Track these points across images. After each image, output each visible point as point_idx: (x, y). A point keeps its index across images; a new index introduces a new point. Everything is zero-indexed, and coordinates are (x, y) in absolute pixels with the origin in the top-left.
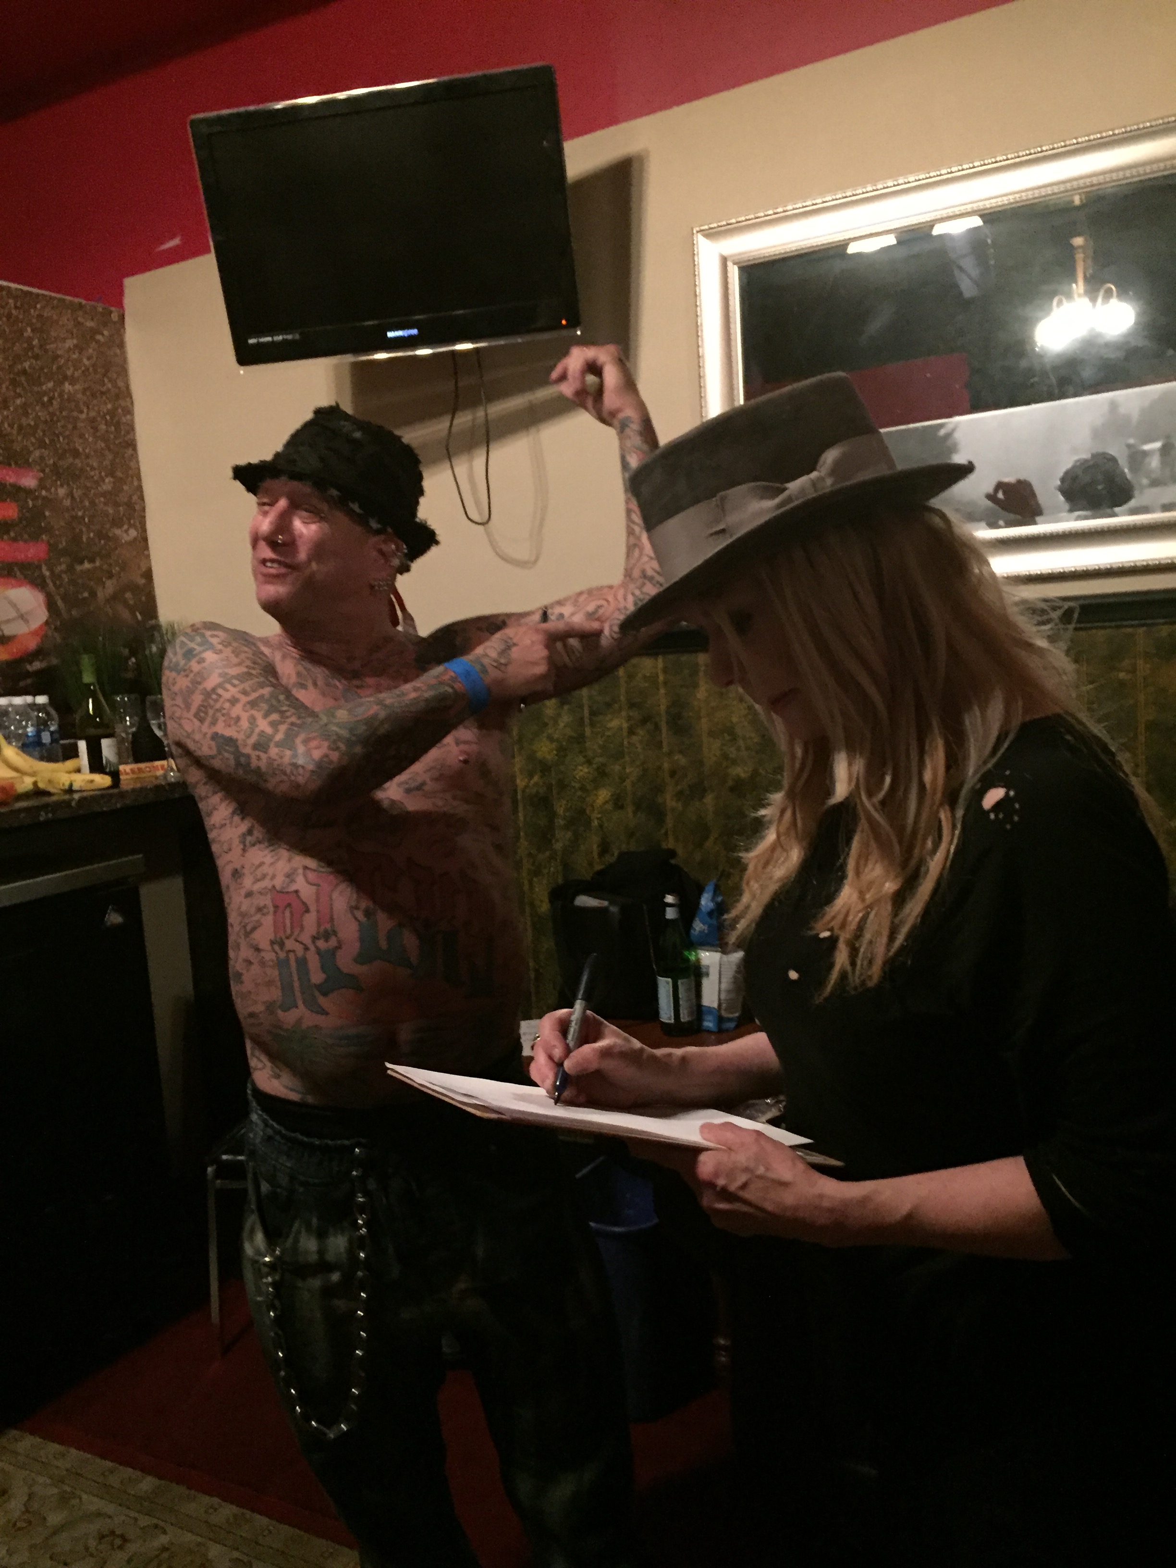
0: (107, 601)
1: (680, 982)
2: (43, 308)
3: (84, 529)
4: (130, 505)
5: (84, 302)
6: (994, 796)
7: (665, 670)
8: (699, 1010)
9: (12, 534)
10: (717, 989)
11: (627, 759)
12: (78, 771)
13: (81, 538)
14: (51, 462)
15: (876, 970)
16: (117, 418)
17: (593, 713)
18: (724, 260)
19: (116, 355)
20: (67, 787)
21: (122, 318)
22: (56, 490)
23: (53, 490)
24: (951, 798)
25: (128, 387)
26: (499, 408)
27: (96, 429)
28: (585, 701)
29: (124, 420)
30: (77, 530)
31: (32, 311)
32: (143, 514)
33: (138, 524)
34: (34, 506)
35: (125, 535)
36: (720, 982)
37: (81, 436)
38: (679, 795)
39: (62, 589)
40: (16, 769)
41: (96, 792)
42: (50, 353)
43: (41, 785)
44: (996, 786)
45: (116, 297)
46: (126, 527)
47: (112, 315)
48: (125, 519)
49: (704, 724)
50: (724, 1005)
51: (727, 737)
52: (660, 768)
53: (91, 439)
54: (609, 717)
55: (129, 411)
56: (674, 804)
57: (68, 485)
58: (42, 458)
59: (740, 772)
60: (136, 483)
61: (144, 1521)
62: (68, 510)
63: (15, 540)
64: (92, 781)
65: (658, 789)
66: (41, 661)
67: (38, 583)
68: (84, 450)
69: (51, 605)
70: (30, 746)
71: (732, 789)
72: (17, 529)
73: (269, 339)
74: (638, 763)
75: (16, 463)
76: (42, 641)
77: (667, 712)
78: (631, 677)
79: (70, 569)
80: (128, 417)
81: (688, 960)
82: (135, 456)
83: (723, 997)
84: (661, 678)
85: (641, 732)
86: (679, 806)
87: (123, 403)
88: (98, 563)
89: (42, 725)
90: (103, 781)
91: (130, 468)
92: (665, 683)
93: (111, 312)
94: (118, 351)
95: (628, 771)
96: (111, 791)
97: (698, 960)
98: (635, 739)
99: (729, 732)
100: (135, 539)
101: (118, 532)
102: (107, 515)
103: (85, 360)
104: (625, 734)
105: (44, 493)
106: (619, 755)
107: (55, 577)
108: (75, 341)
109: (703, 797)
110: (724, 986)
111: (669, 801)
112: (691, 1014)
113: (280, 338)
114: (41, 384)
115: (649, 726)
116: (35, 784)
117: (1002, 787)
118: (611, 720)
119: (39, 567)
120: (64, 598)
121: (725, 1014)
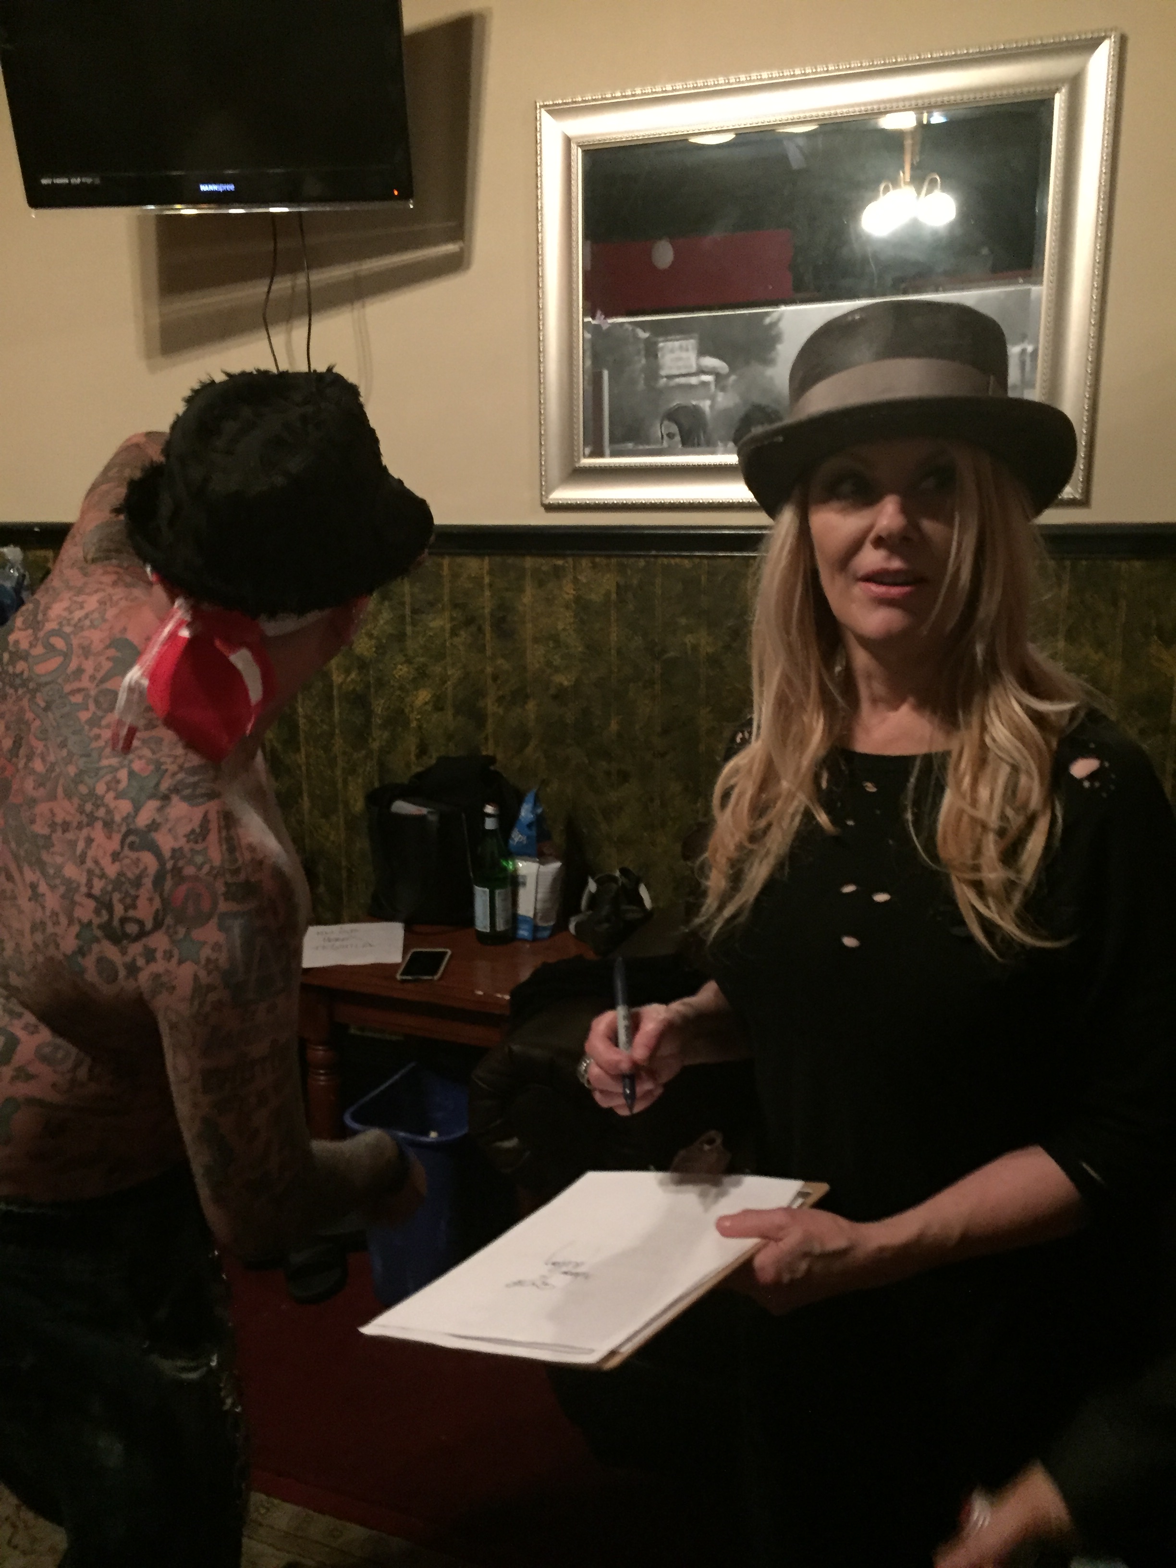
1: (497, 892)
7: (491, 572)
8: (514, 919)
10: (533, 899)
11: (449, 660)
17: (415, 611)
18: (568, 141)
26: (321, 277)
28: (407, 599)
36: (537, 892)
38: (500, 700)
49: (529, 630)
50: (539, 915)
51: (551, 644)
52: (482, 671)
54: (431, 616)
56: (495, 709)
59: (564, 680)
65: (481, 693)
71: (555, 697)
73: (64, 181)
74: (459, 665)
77: (492, 615)
78: (455, 576)
81: (505, 869)
83: (539, 906)
84: (487, 580)
85: (463, 633)
86: (501, 711)
92: (491, 585)
95: (449, 673)
97: (516, 870)
98: (457, 640)
99: (555, 639)
104: (447, 635)
106: (440, 656)
109: (525, 703)
110: (540, 896)
111: (490, 705)
112: (506, 922)
113: (78, 181)
115: (473, 628)
118: (434, 619)
121: (540, 924)
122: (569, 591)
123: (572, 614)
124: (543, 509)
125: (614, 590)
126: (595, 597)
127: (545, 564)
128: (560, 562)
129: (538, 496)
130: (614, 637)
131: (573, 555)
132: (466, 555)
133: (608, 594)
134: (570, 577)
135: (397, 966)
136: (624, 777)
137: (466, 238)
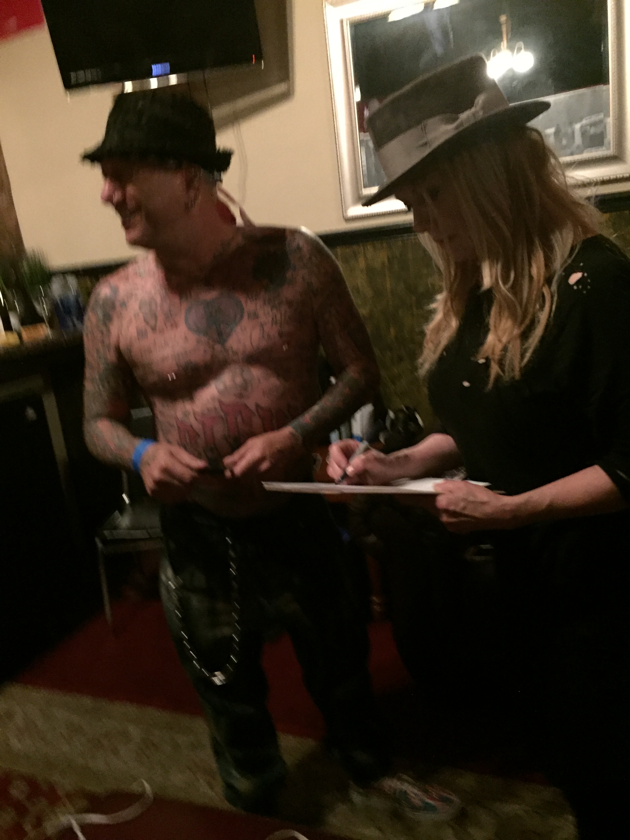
6: (575, 277)
10: (360, 426)
15: (517, 374)
18: (342, 22)
24: (548, 281)
33: (7, 194)
36: (362, 422)
44: (576, 272)
50: (365, 435)
64: (8, 338)
83: (364, 430)
96: (20, 344)
110: (364, 424)
117: (580, 272)
122: (362, 264)
123: (365, 275)
124: (344, 221)
125: (386, 260)
126: (377, 265)
127: (348, 250)
128: (356, 248)
129: (341, 213)
130: (388, 286)
131: (362, 244)
133: (383, 264)
134: (363, 256)
136: (401, 359)
137: (291, 79)
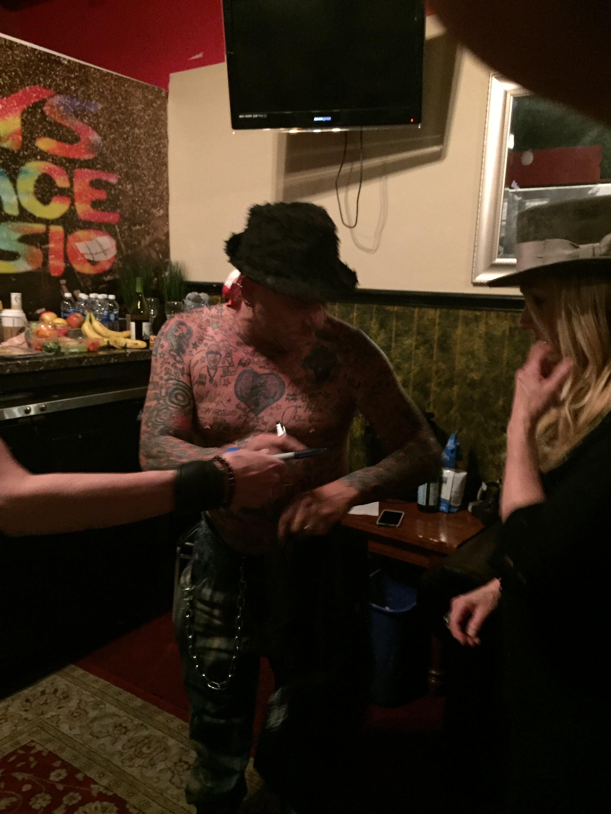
0: (146, 247)
1: (431, 485)
2: (128, 86)
3: (138, 208)
4: (162, 198)
5: (148, 85)
7: (440, 317)
8: (439, 500)
9: (103, 208)
10: (450, 490)
11: (413, 362)
12: (129, 337)
13: (136, 212)
14: (125, 170)
16: (160, 149)
17: (397, 335)
18: (506, 93)
19: (162, 115)
20: (123, 346)
21: (167, 95)
22: (126, 185)
23: (124, 186)
25: (166, 132)
26: (369, 163)
27: (149, 154)
28: (394, 328)
29: (163, 151)
30: (134, 208)
31: (123, 88)
32: (167, 202)
33: (165, 208)
34: (115, 193)
35: (157, 213)
36: (452, 487)
37: (141, 158)
38: (439, 384)
39: (124, 239)
40: (99, 334)
41: (139, 350)
42: (130, 112)
43: (111, 344)
45: (165, 84)
46: (158, 209)
47: (162, 93)
48: (158, 204)
49: (458, 348)
50: (452, 500)
51: (470, 356)
52: (430, 369)
53: (146, 160)
54: (405, 338)
55: (166, 146)
56: (435, 389)
57: (132, 183)
58: (121, 168)
59: (475, 376)
60: (166, 185)
61: (137, 721)
62: (131, 196)
63: (103, 210)
64: (137, 344)
65: (428, 380)
66: (111, 276)
67: (113, 235)
68: (142, 164)
69: (118, 247)
70: (105, 321)
71: (469, 385)
72: (105, 205)
73: (250, 116)
74: (418, 364)
75: (108, 170)
76: (112, 265)
77: (439, 340)
78: (421, 318)
79: (129, 229)
80: (165, 149)
82: (166, 170)
83: (453, 495)
84: (437, 321)
85: (422, 348)
86: (438, 390)
87: (163, 142)
88: (143, 226)
89: (111, 310)
90: (142, 344)
91: (164, 177)
92: (439, 324)
93: (162, 91)
94: (163, 113)
95: (413, 368)
96: (146, 350)
98: (418, 351)
99: (472, 354)
100: (163, 214)
101: (154, 211)
102: (150, 201)
103: (147, 117)
104: (413, 348)
105: (120, 187)
106: (408, 358)
107: (122, 232)
108: (143, 106)
109: (452, 386)
110: (454, 489)
111: (433, 387)
112: (434, 502)
113: (256, 116)
114: (124, 128)
115: (428, 346)
116: (108, 342)
118: (407, 340)
119: (114, 226)
120: (125, 243)
121: (452, 504)
122: (482, 329)
123: (483, 341)
124: (472, 285)
125: (508, 330)
126: (497, 333)
127: (470, 314)
128: (478, 313)
129: (470, 277)
130: (505, 355)
131: (486, 310)
132: (427, 307)
133: (504, 332)
134: (484, 321)
135: (376, 518)
137: (445, 143)
